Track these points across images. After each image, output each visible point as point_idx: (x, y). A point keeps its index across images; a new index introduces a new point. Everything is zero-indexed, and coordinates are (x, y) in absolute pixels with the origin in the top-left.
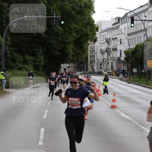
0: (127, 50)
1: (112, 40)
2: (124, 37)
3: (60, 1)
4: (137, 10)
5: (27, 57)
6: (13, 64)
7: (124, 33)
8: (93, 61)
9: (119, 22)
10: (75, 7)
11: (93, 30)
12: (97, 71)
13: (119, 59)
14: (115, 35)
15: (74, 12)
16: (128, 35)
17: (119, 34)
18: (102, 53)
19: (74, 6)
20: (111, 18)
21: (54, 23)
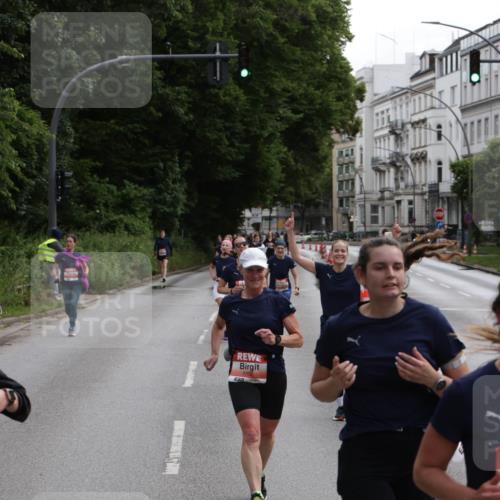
0: (460, 158)
1: (409, 126)
2: (448, 118)
3: (237, 4)
4: (492, 28)
5: (131, 189)
6: (87, 212)
7: (449, 105)
8: (348, 198)
9: (432, 69)
10: (286, 21)
11: (347, 96)
12: (362, 229)
13: (434, 191)
14: (420, 112)
15: (283, 37)
16: (464, 110)
17: (432, 108)
18: (377, 170)
19: (282, 19)
20: (407, 55)
21: (216, 75)
